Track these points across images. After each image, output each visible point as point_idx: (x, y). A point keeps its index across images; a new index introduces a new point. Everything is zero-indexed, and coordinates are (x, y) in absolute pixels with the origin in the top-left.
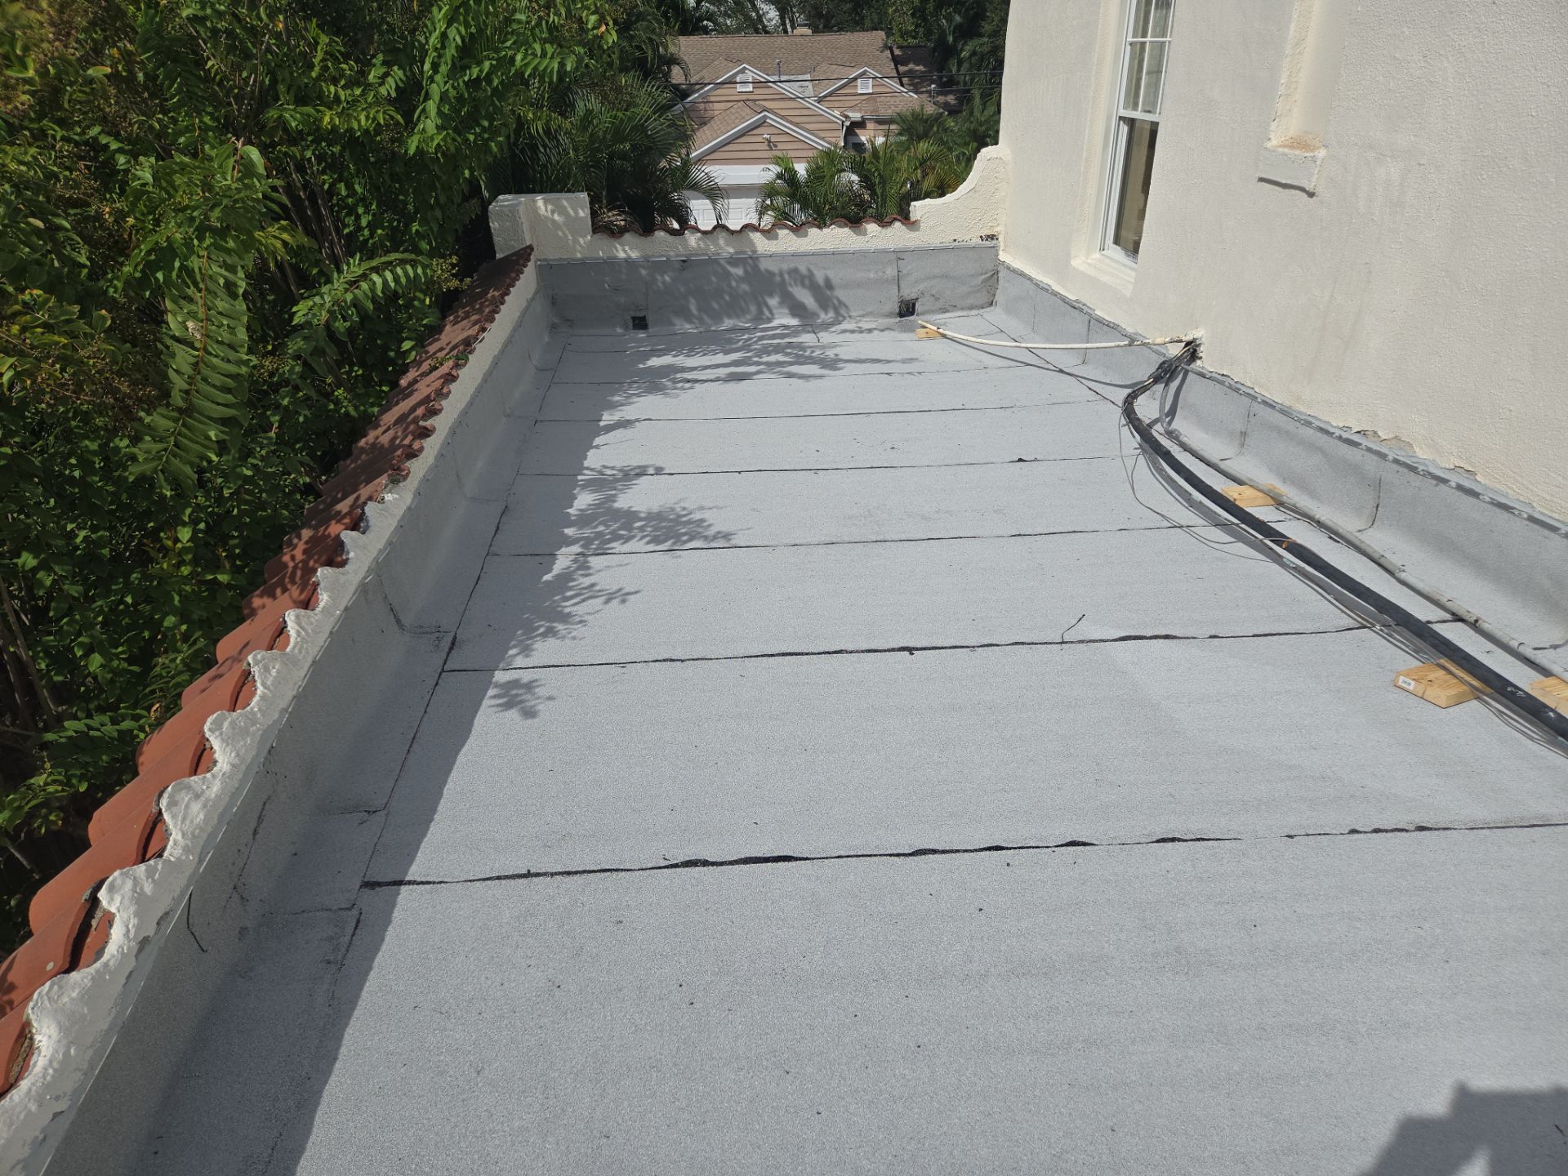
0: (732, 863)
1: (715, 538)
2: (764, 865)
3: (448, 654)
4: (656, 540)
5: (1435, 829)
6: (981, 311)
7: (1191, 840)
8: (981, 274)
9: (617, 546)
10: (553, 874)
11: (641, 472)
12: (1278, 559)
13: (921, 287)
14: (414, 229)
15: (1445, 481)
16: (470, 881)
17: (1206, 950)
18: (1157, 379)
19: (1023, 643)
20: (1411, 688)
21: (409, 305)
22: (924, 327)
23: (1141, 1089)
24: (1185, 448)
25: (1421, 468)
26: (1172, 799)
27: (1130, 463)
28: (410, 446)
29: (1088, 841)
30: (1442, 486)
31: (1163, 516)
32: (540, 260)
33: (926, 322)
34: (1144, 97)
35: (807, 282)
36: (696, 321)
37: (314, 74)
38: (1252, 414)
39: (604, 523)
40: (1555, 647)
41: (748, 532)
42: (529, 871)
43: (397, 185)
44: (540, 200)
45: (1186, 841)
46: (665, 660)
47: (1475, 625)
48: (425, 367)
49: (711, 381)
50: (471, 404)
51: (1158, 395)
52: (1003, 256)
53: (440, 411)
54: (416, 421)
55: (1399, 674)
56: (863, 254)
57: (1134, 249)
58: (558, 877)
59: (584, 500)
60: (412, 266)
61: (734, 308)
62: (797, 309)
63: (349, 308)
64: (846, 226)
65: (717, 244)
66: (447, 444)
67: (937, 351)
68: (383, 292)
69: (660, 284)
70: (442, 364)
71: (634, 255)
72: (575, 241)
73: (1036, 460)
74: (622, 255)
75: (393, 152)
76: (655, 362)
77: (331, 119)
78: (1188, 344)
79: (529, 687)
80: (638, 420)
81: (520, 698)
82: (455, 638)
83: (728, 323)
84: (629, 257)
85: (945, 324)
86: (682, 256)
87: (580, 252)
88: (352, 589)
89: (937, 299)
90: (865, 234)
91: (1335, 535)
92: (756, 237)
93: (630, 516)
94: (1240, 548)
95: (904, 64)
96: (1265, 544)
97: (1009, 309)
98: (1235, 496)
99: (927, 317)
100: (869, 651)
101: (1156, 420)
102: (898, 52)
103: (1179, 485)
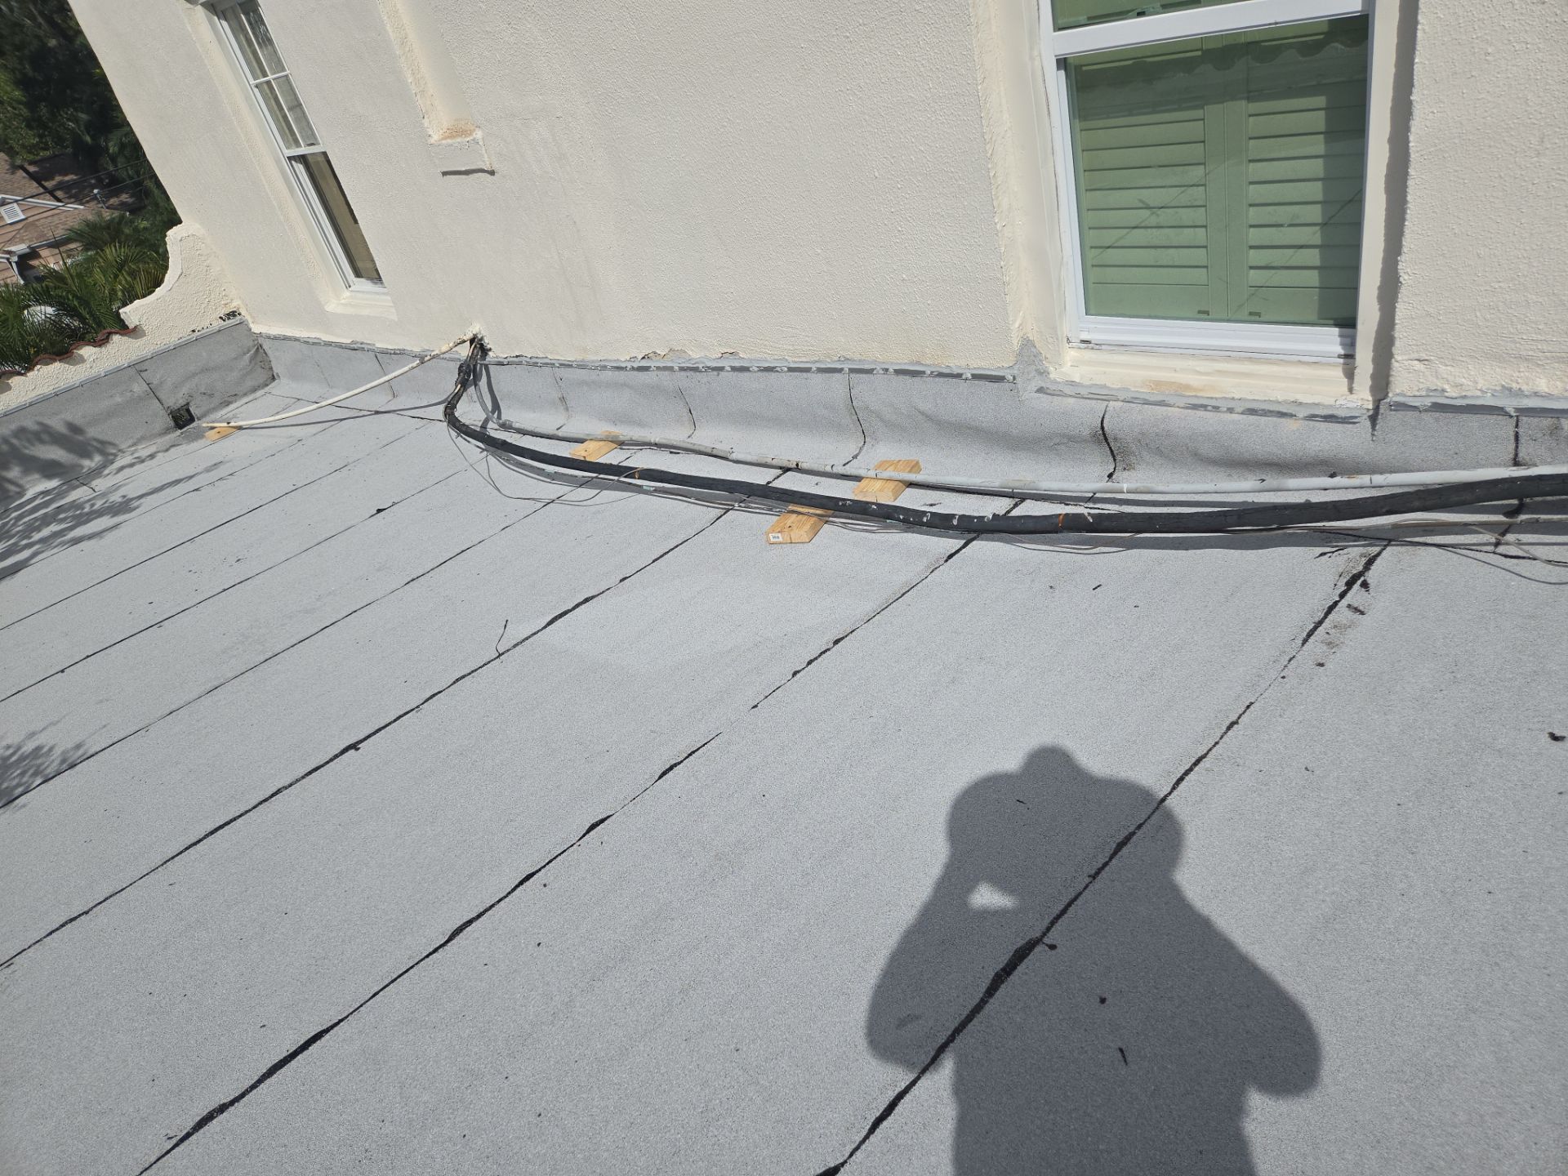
0: (253, 1087)
2: (294, 1063)
5: (845, 637)
6: (267, 389)
7: (685, 759)
8: (245, 354)
12: (639, 489)
13: (185, 390)
15: (721, 369)
17: (739, 842)
18: (463, 384)
19: (463, 677)
20: (781, 539)
22: (212, 428)
24: (524, 432)
25: (701, 366)
26: (653, 735)
27: (482, 467)
29: (605, 816)
30: (722, 374)
31: (533, 499)
33: (213, 422)
34: (300, 132)
38: (558, 380)
40: (855, 457)
45: (682, 762)
46: (62, 926)
47: (797, 469)
51: (475, 398)
52: (256, 329)
55: (767, 534)
56: (93, 383)
57: (376, 278)
62: (49, 469)
64: (55, 361)
67: (239, 446)
73: (394, 504)
78: (472, 341)
85: (235, 417)
89: (212, 395)
91: (673, 449)
94: (608, 495)
95: (50, 178)
96: (624, 482)
97: (295, 376)
98: (584, 454)
99: (212, 416)
100: (310, 773)
101: (486, 421)
102: (32, 169)
103: (534, 467)
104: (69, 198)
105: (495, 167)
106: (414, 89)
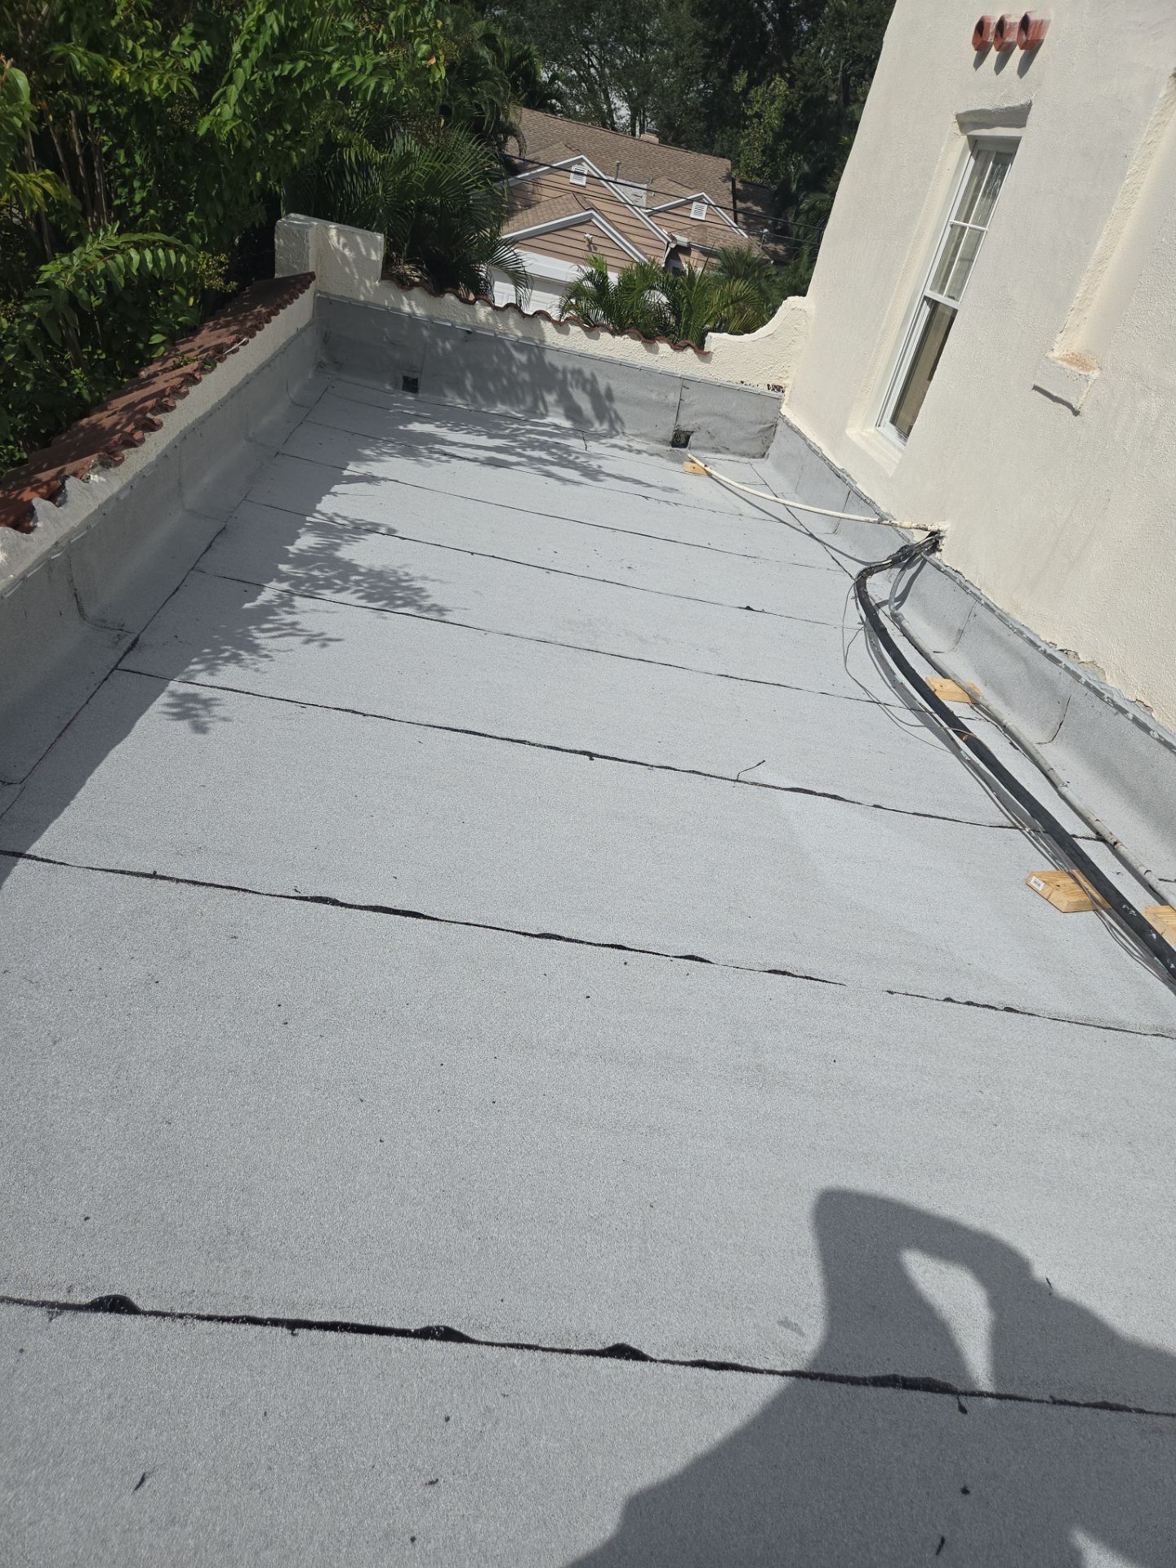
0: (360, 908)
1: (429, 609)
2: (391, 916)
3: (126, 654)
4: (369, 597)
5: (1022, 1013)
6: (752, 460)
7: (800, 977)
8: (760, 423)
9: (327, 593)
10: (178, 881)
11: (373, 529)
12: (956, 750)
13: (699, 421)
14: (189, 218)
15: (1124, 712)
16: (93, 869)
18: (895, 561)
19: (701, 775)
20: (1040, 889)
21: (167, 299)
22: (693, 462)
24: (905, 633)
25: (1107, 695)
26: (794, 938)
27: (850, 635)
28: (131, 434)
29: (707, 959)
30: (1120, 716)
31: (865, 689)
32: (320, 292)
33: (697, 457)
34: (952, 283)
35: (588, 387)
36: (468, 398)
37: (113, 23)
38: (972, 614)
39: (320, 569)
41: (464, 611)
42: (155, 872)
43: (181, 168)
44: (333, 230)
45: (796, 976)
46: (347, 710)
47: (1113, 847)
48: (170, 363)
49: (468, 460)
50: (210, 414)
51: (894, 577)
52: (784, 410)
53: (173, 408)
54: (143, 411)
55: (1032, 874)
56: (650, 373)
57: (905, 433)
58: (183, 885)
59: (306, 541)
60: (176, 253)
61: (510, 394)
62: (573, 412)
63: (98, 277)
64: (639, 339)
65: (506, 324)
66: (174, 446)
67: (698, 488)
68: (138, 270)
69: (440, 351)
70: (186, 364)
71: (420, 312)
72: (362, 282)
73: (763, 611)
74: (407, 309)
75: (182, 130)
76: (416, 427)
77: (122, 74)
78: (932, 534)
79: (207, 704)
80: (384, 479)
81: (194, 712)
82: (136, 640)
83: (501, 408)
84: (414, 314)
85: (713, 464)
86: (469, 326)
87: (364, 295)
88: (33, 558)
89: (713, 437)
90: (656, 352)
91: (1016, 742)
92: (547, 327)
93: (350, 568)
94: (926, 733)
95: (743, 200)
96: (949, 734)
97: (778, 466)
98: (937, 686)
99: (694, 452)
101: (884, 603)
102: (739, 186)
103: (887, 664)
104: (744, 223)
105: (1084, 410)
106: (1075, 304)
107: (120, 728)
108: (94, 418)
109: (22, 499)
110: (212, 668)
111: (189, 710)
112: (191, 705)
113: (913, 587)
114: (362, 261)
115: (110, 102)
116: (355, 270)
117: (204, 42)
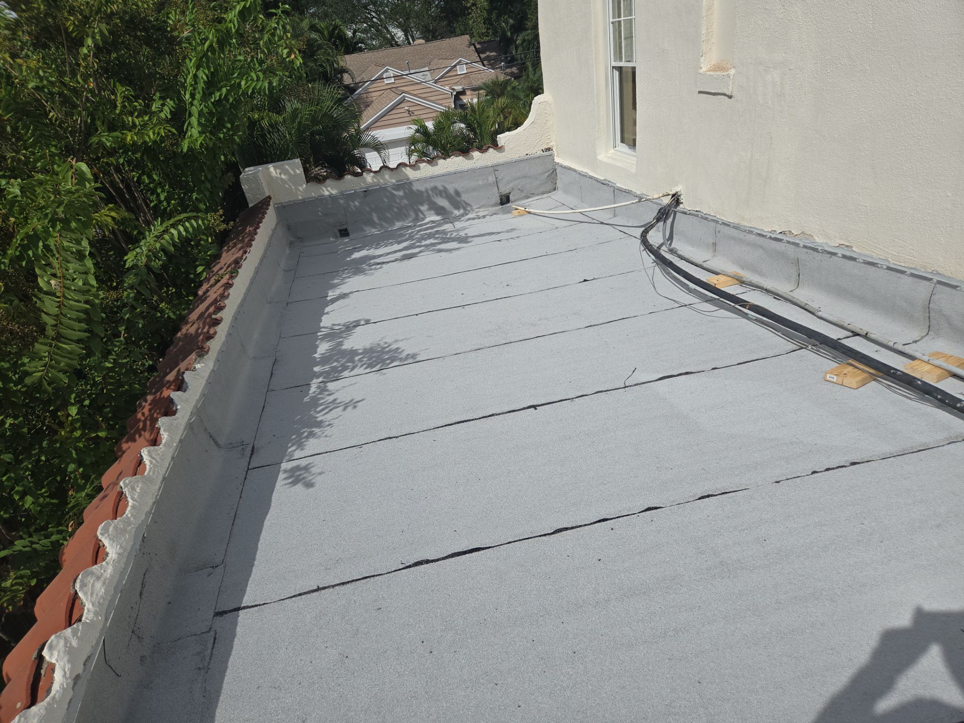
0: (443, 559)
1: (406, 359)
2: (463, 557)
3: (250, 458)
4: (370, 366)
5: (862, 463)
6: (549, 194)
7: (719, 495)
8: (546, 172)
9: (346, 373)
10: (333, 586)
11: (357, 324)
12: (745, 316)
13: (511, 185)
14: (194, 197)
15: (835, 254)
16: (282, 600)
17: (739, 560)
18: (658, 220)
19: (601, 392)
20: (835, 380)
21: (198, 244)
22: (517, 209)
23: (712, 653)
24: (682, 258)
25: (820, 248)
26: (704, 472)
27: (650, 272)
28: (208, 332)
30: (834, 258)
31: (674, 301)
32: (276, 204)
33: (518, 206)
34: (625, 53)
35: (443, 194)
36: (378, 226)
37: (117, 112)
38: (717, 232)
39: (336, 360)
40: (915, 342)
41: (426, 351)
42: (318, 587)
43: (180, 172)
44: (271, 167)
45: (716, 495)
46: (386, 439)
47: (866, 336)
48: (212, 281)
49: (393, 261)
50: (244, 299)
51: (661, 228)
52: (557, 160)
53: (224, 307)
54: (210, 315)
55: (826, 373)
56: (473, 171)
57: (633, 144)
58: (337, 587)
59: (323, 348)
60: (195, 220)
61: (401, 215)
62: (440, 211)
63: (159, 252)
64: (460, 155)
65: (384, 179)
66: (232, 326)
67: (528, 222)
68: (178, 239)
69: (353, 208)
70: (222, 278)
71: (334, 192)
72: (297, 189)
73: (594, 279)
74: (327, 193)
75: (174, 152)
76: (356, 255)
77: (132, 137)
78: (673, 195)
79: (306, 468)
80: (351, 293)
81: (301, 477)
82: (253, 447)
83: (398, 225)
84: (332, 194)
85: (529, 205)
86: (364, 188)
87: (301, 196)
88: (182, 428)
89: (522, 191)
90: (472, 158)
91: (777, 296)
92: (408, 171)
93: (353, 353)
94: (723, 313)
95: (484, 52)
96: (737, 309)
97: (566, 191)
98: (715, 282)
99: (517, 203)
100: (510, 412)
101: (662, 245)
102: (478, 46)
103: (682, 282)
104: (489, 65)
105: (735, 94)
106: (703, 38)
107: (264, 505)
108: (184, 331)
109: (164, 397)
110: (301, 446)
111: (298, 476)
112: (298, 473)
113: (674, 230)
114: (293, 178)
115: (130, 153)
116: (291, 184)
117: (168, 100)
